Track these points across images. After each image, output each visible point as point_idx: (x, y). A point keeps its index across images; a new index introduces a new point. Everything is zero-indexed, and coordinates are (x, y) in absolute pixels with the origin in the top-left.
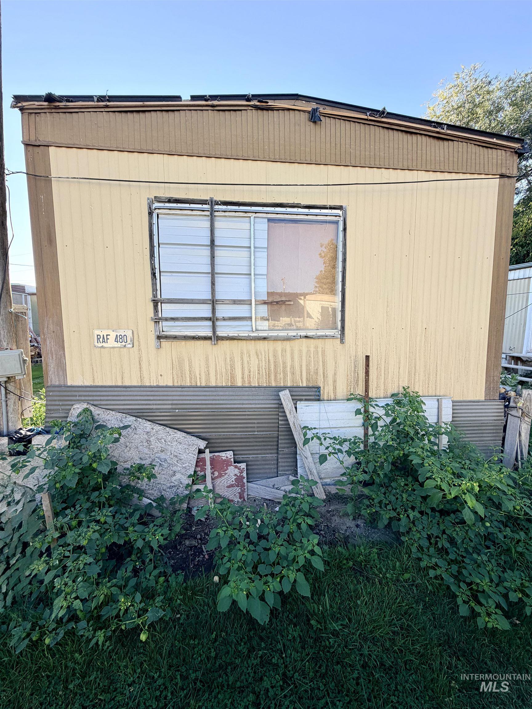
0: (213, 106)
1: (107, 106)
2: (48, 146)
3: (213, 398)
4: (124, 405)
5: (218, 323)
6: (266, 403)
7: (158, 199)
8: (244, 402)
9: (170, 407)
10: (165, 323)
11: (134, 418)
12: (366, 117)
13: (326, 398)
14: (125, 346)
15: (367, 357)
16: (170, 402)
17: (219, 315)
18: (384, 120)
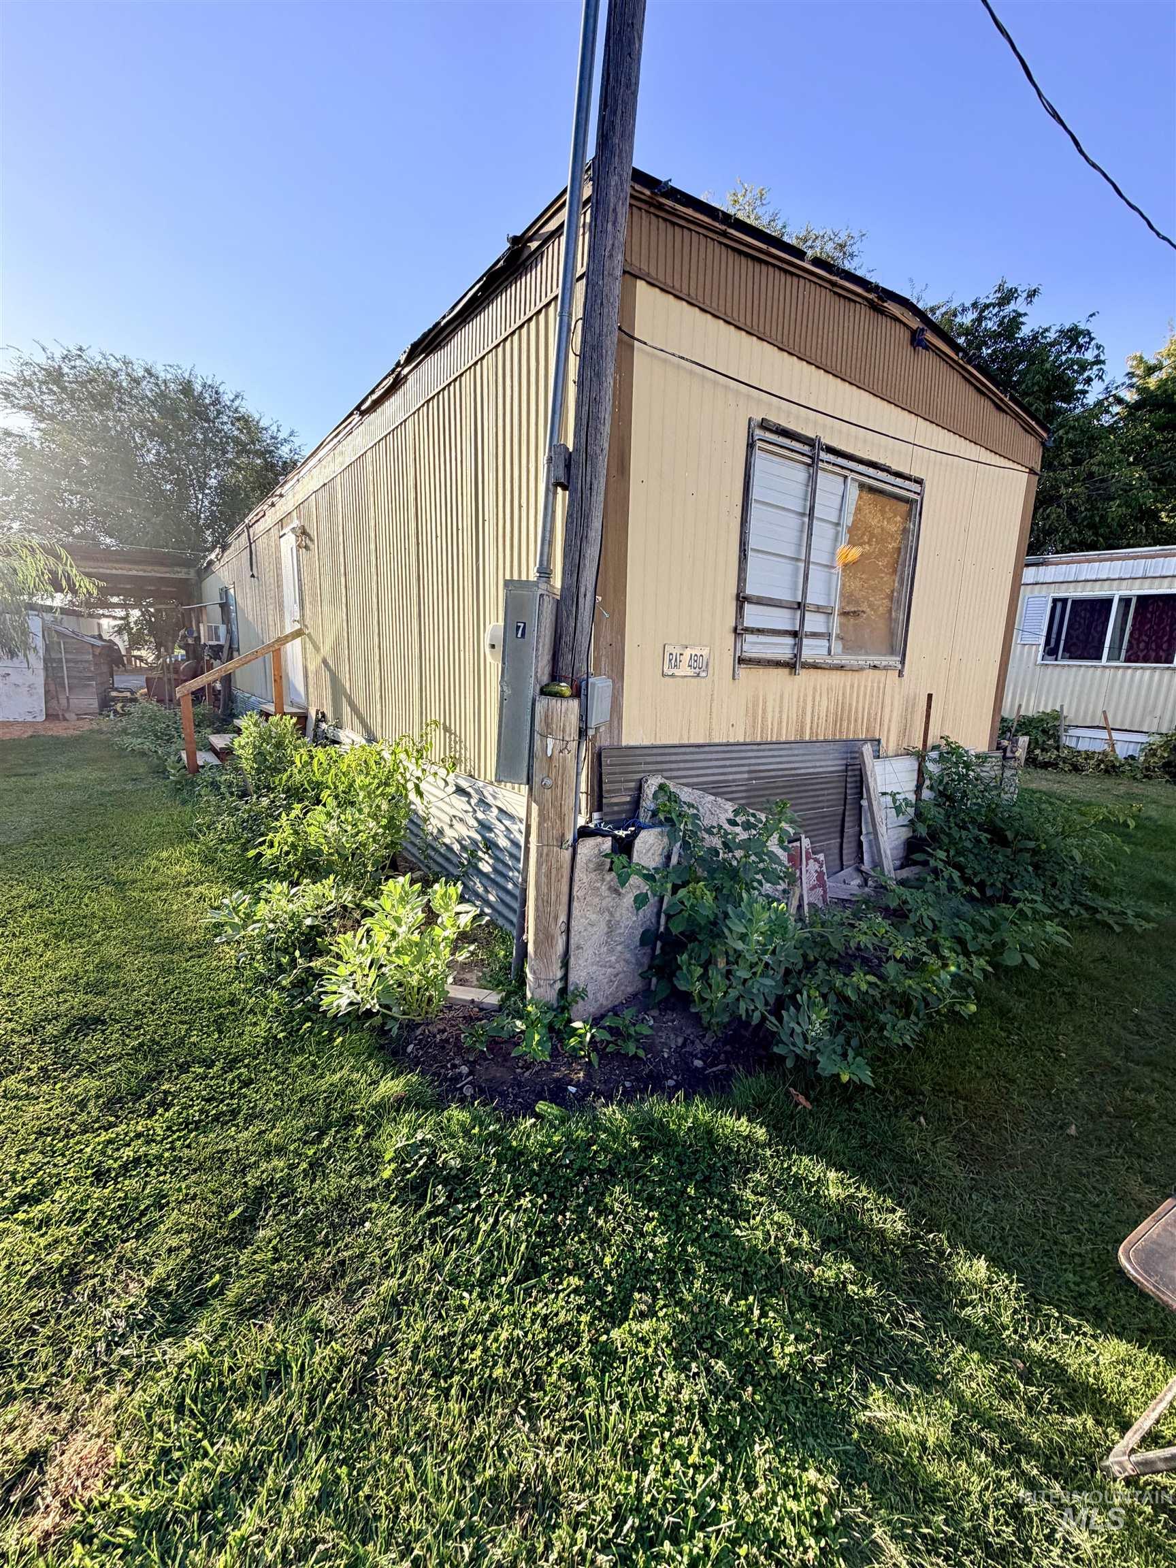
0: (834, 284)
1: (724, 234)
2: (637, 277)
3: (778, 760)
4: (698, 776)
5: (805, 641)
6: (830, 764)
7: (764, 425)
8: (818, 764)
9: (746, 776)
10: (749, 638)
11: (713, 798)
12: (956, 358)
13: (890, 753)
14: (698, 675)
15: (930, 696)
16: (746, 769)
17: (808, 628)
18: (969, 368)
